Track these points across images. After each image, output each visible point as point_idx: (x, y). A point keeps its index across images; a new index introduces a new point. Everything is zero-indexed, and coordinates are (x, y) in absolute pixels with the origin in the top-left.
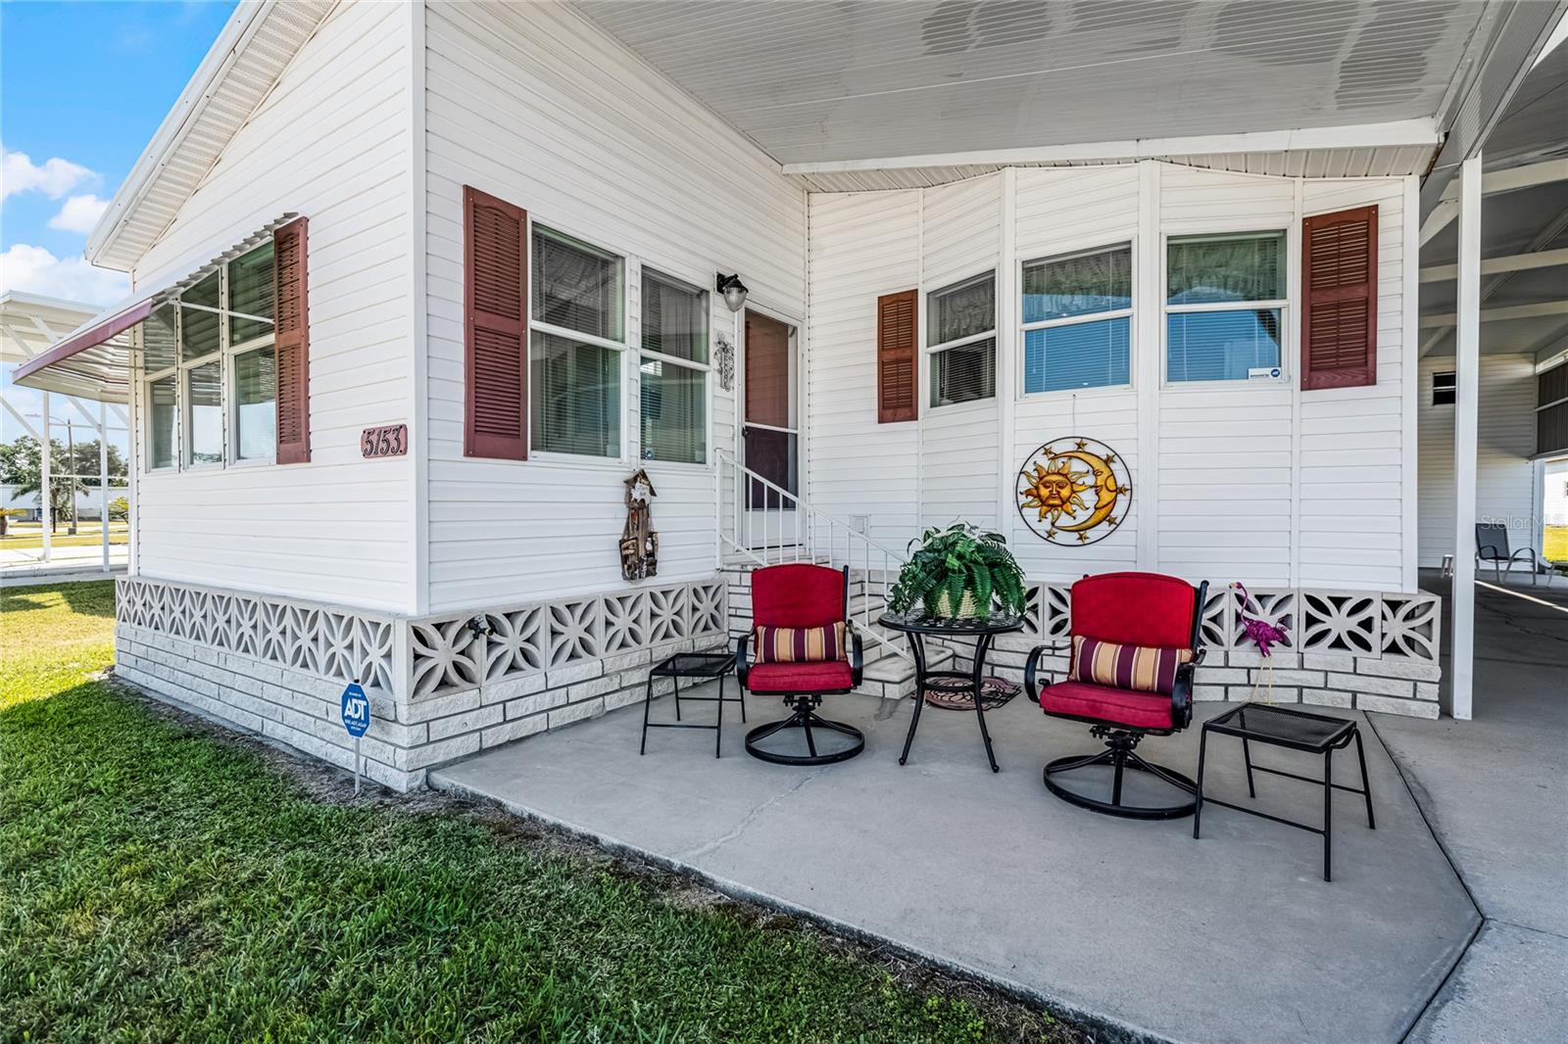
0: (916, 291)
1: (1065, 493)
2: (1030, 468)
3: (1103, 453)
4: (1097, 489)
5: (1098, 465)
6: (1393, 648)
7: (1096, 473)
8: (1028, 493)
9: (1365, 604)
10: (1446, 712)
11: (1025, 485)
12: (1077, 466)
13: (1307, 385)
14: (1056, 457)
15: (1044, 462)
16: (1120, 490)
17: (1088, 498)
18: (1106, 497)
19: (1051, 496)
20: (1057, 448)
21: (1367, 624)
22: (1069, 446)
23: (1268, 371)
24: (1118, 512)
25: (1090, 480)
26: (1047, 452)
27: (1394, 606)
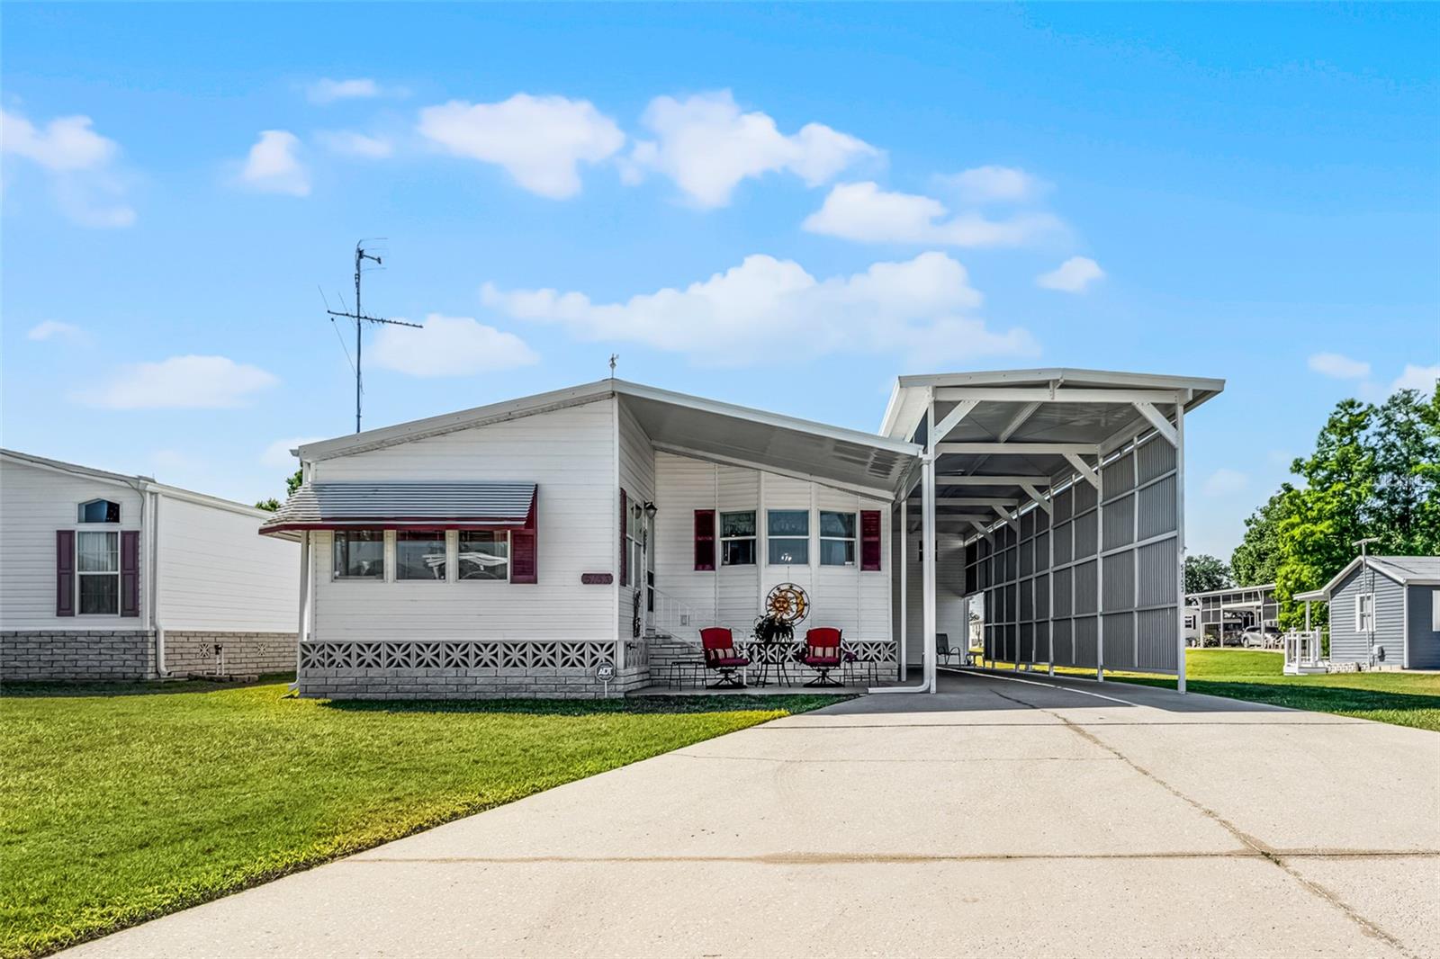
0: (714, 511)
1: (785, 605)
2: (771, 595)
3: (799, 590)
4: (797, 604)
5: (797, 595)
6: (886, 660)
7: (797, 598)
8: (770, 605)
9: (879, 645)
10: (900, 679)
11: (769, 602)
12: (790, 595)
13: (863, 569)
14: (782, 591)
15: (777, 593)
16: (806, 605)
17: (794, 607)
18: (801, 607)
19: (780, 607)
20: (782, 588)
21: (879, 652)
22: (787, 587)
23: (851, 563)
24: (805, 613)
25: (794, 601)
26: (778, 589)
27: (887, 645)
